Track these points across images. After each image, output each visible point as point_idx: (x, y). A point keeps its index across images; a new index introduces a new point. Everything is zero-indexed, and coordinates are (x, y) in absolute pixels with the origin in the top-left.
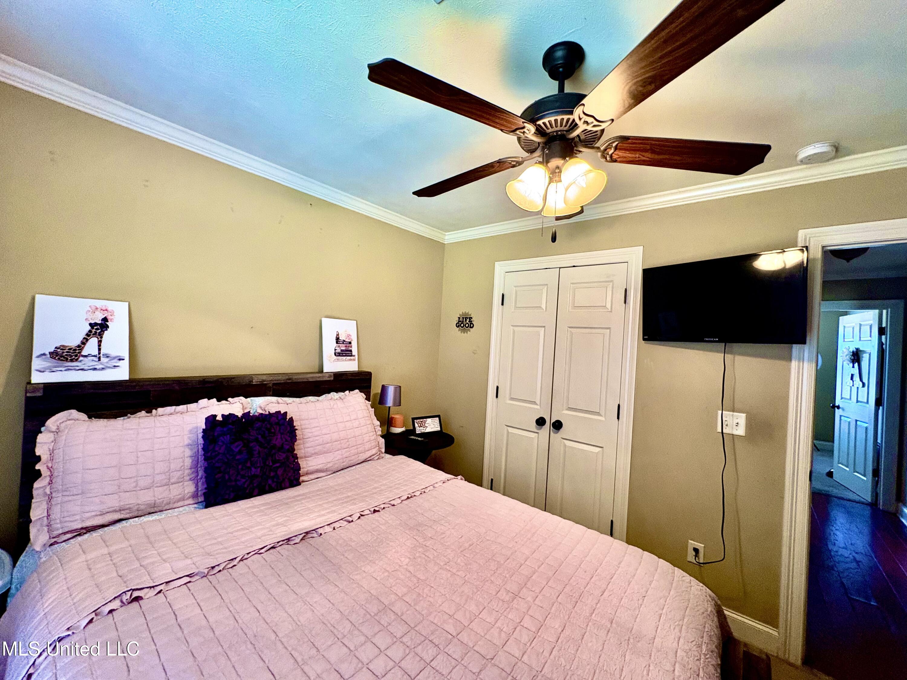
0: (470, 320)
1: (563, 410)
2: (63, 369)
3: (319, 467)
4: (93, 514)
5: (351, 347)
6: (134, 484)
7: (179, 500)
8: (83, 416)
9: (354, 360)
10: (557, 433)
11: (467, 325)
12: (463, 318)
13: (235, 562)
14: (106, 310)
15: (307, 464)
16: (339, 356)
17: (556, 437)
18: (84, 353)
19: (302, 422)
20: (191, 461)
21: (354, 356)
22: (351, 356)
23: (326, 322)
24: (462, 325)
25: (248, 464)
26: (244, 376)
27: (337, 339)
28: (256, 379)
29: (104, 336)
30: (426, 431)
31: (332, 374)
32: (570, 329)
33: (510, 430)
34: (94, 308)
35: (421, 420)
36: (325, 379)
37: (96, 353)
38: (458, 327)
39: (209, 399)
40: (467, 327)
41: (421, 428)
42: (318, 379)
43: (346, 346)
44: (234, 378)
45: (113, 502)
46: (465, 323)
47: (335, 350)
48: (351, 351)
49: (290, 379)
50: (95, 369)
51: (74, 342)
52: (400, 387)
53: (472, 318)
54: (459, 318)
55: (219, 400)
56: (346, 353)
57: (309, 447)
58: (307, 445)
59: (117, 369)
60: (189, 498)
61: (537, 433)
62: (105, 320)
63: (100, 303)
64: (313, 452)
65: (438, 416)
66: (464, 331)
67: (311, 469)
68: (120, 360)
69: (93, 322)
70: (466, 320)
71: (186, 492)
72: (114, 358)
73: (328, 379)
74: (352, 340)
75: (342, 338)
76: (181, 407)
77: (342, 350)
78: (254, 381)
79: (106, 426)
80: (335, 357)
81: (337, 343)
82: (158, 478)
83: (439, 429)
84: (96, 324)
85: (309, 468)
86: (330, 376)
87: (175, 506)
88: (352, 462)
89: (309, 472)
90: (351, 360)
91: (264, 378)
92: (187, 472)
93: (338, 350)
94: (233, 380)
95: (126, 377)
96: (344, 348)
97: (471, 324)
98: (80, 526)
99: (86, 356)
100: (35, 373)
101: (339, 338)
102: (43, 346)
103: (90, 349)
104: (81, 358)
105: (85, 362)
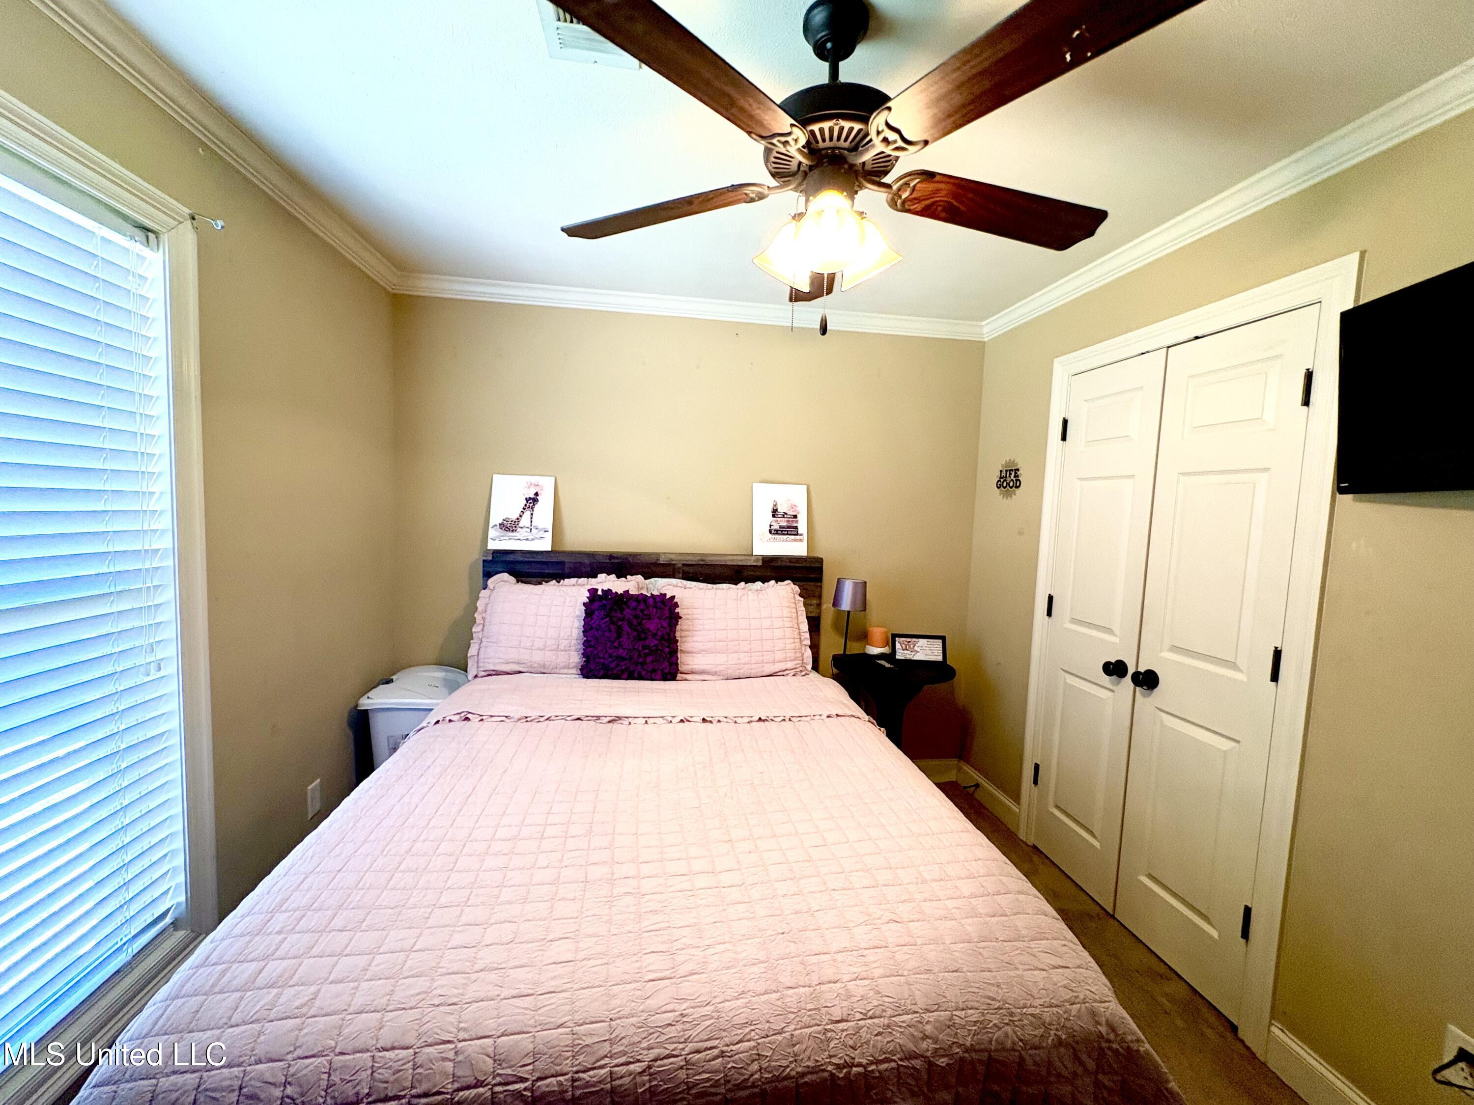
0: (1016, 473)
1: (1161, 651)
2: (507, 538)
3: (708, 668)
4: (501, 661)
5: (797, 522)
6: (531, 643)
7: (564, 668)
8: (512, 579)
9: (801, 540)
10: (1149, 695)
11: (1011, 484)
12: (1006, 471)
13: (542, 719)
14: (538, 485)
15: (693, 661)
16: (777, 534)
17: (1147, 702)
18: (521, 525)
19: (695, 611)
20: (577, 632)
21: (801, 535)
22: (797, 534)
23: (758, 488)
24: (1005, 484)
25: (616, 644)
26: (652, 554)
27: (775, 512)
28: (663, 557)
29: (535, 509)
30: (915, 658)
31: (761, 558)
32: (1186, 478)
33: (1071, 680)
34: (529, 484)
35: (909, 640)
36: (749, 564)
37: (529, 525)
38: (998, 488)
39: (609, 575)
40: (1011, 487)
41: (906, 652)
42: (740, 563)
43: (788, 521)
44: (640, 555)
45: (514, 655)
46: (1008, 480)
47: (771, 526)
48: (796, 528)
49: (703, 560)
50: (527, 539)
51: (514, 516)
52: (865, 583)
53: (1018, 470)
54: (1001, 471)
55: (618, 577)
56: (790, 530)
57: (697, 642)
58: (695, 639)
59: (543, 540)
60: (573, 668)
61: (1113, 691)
62: (537, 494)
63: (534, 479)
64: (702, 648)
65: (943, 639)
66: (1008, 495)
67: (697, 667)
68: (545, 531)
69: (528, 497)
70: (1010, 474)
71: (571, 661)
72: (541, 530)
73: (755, 564)
74: (798, 513)
75: (781, 510)
76: (582, 579)
77: (781, 527)
78: (661, 559)
79: (521, 589)
80: (770, 536)
81: (774, 516)
82: (549, 642)
83: (940, 658)
84: (530, 498)
85: (694, 667)
86: (758, 560)
87: (561, 672)
88: (754, 672)
89: (694, 671)
90: (796, 540)
91: (673, 557)
92: (574, 642)
93: (776, 527)
94: (639, 557)
95: (548, 548)
96: (785, 524)
97: (1016, 480)
98: (492, 668)
99: (522, 528)
100: (490, 541)
101: (777, 510)
102: (496, 518)
103: (525, 521)
104: (519, 529)
105: (521, 533)
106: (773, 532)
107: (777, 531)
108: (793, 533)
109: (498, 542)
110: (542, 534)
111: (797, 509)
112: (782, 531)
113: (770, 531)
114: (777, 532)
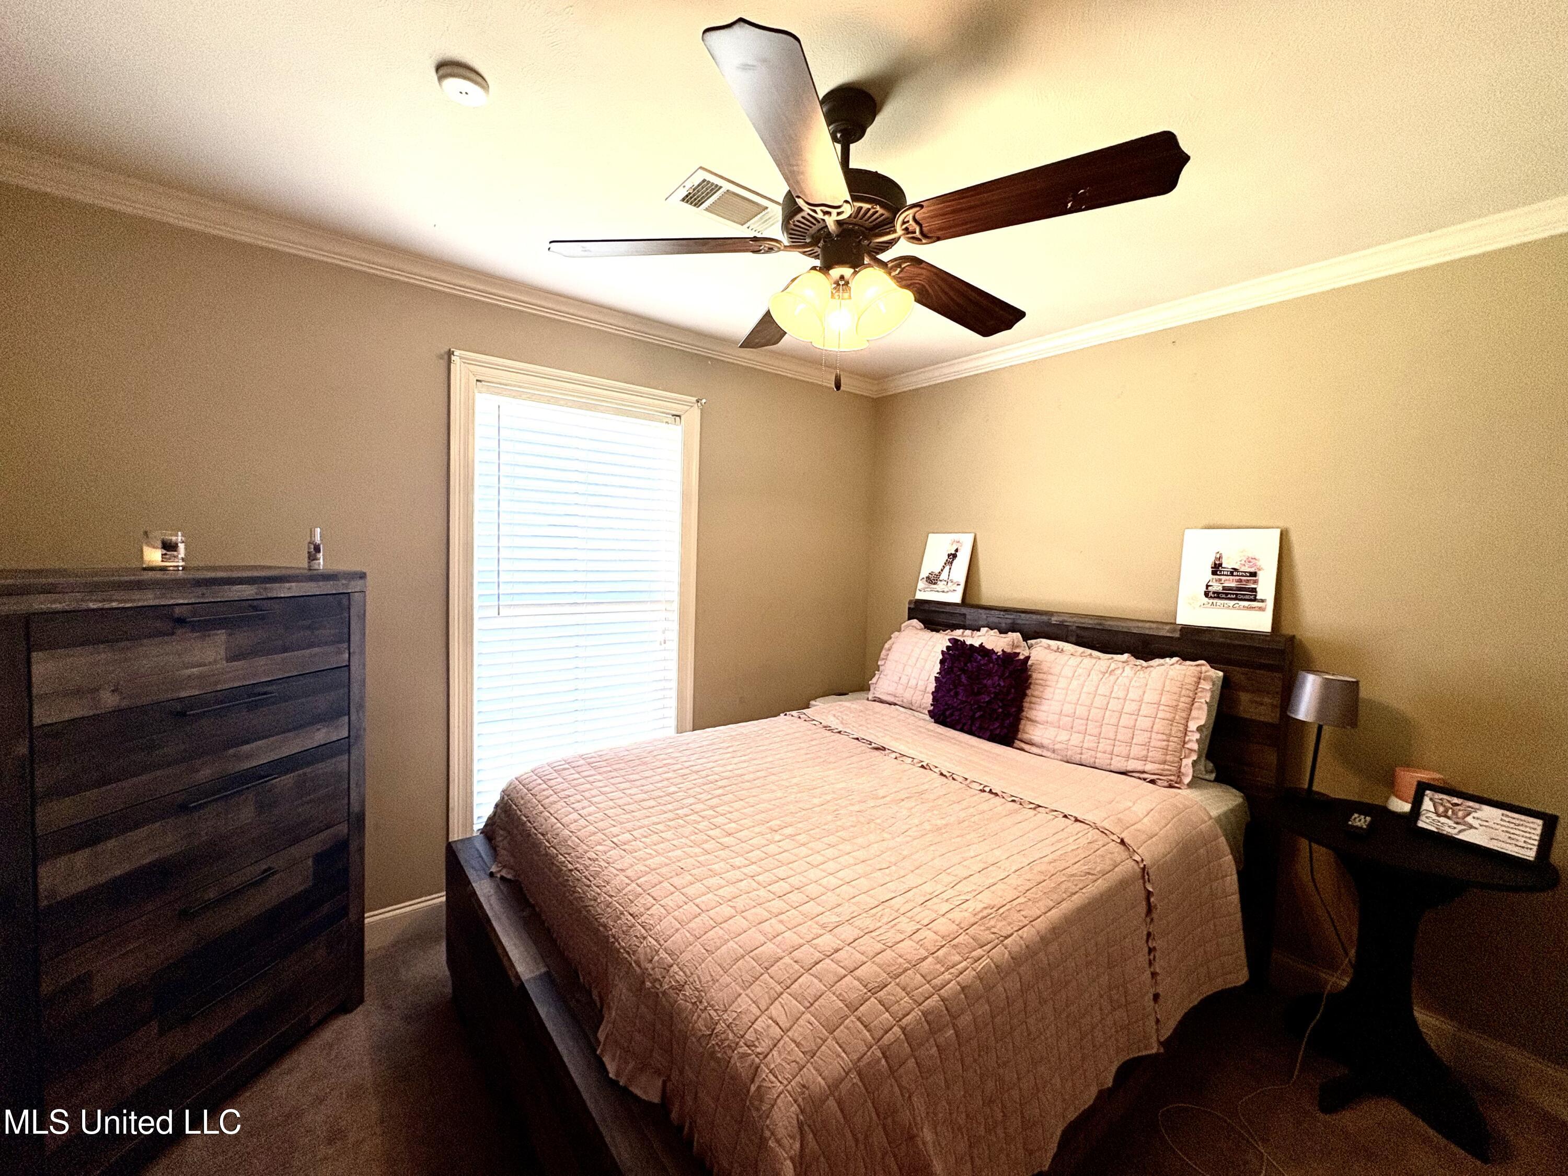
3: (1047, 743)
5: (1256, 582)
8: (920, 625)
9: (1261, 609)
14: (959, 542)
15: (1034, 731)
16: (1218, 597)
18: (941, 578)
19: (1051, 677)
21: (1262, 601)
23: (1192, 536)
27: (1217, 569)
29: (953, 564)
30: (1463, 837)
35: (1458, 800)
36: (1161, 634)
37: (947, 579)
42: (1147, 632)
43: (1238, 581)
47: (1207, 586)
48: (1254, 590)
49: (1101, 624)
51: (937, 570)
55: (1000, 633)
57: (1042, 711)
59: (955, 593)
62: (957, 550)
64: (1045, 719)
65: (1549, 819)
68: (959, 586)
69: (950, 553)
74: (1260, 570)
75: (1228, 564)
77: (1224, 588)
80: (1207, 599)
81: (1214, 573)
82: (920, 683)
83: (1529, 853)
85: (1033, 737)
86: (1176, 630)
90: (1251, 608)
93: (1217, 587)
95: (959, 600)
96: (1233, 585)
99: (941, 581)
100: (918, 592)
101: (1220, 565)
102: (924, 573)
103: (944, 576)
104: (939, 582)
105: (941, 586)
106: (1210, 594)
107: (1218, 593)
108: (1247, 597)
109: (924, 594)
110: (955, 587)
111: (1259, 563)
112: (1226, 594)
113: (1206, 594)
114: (1218, 595)
